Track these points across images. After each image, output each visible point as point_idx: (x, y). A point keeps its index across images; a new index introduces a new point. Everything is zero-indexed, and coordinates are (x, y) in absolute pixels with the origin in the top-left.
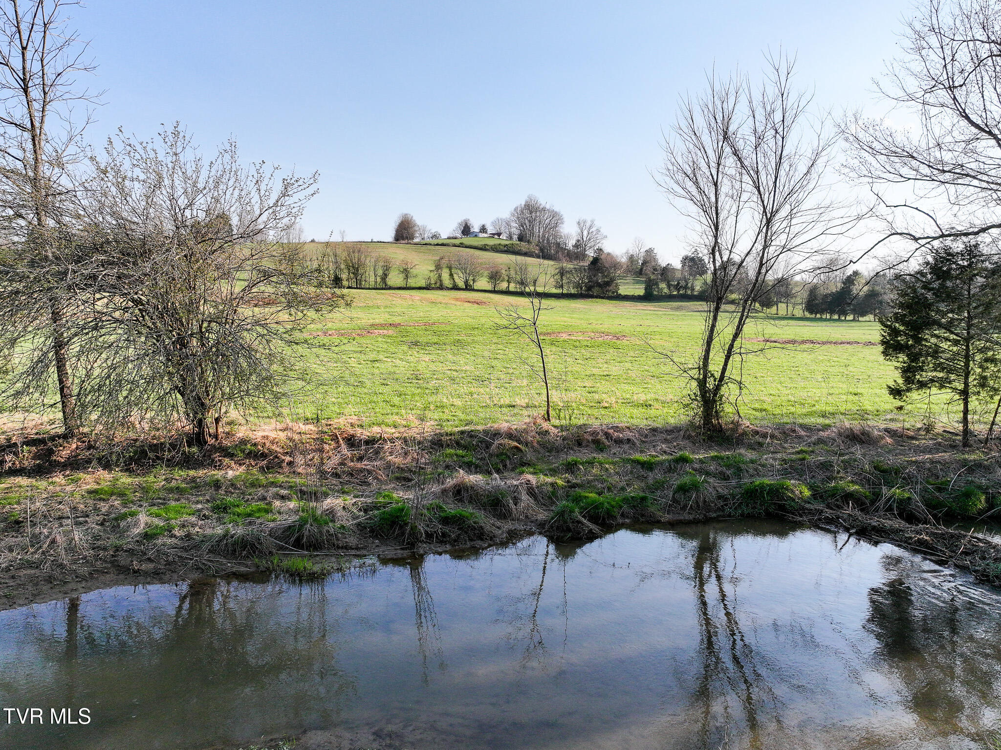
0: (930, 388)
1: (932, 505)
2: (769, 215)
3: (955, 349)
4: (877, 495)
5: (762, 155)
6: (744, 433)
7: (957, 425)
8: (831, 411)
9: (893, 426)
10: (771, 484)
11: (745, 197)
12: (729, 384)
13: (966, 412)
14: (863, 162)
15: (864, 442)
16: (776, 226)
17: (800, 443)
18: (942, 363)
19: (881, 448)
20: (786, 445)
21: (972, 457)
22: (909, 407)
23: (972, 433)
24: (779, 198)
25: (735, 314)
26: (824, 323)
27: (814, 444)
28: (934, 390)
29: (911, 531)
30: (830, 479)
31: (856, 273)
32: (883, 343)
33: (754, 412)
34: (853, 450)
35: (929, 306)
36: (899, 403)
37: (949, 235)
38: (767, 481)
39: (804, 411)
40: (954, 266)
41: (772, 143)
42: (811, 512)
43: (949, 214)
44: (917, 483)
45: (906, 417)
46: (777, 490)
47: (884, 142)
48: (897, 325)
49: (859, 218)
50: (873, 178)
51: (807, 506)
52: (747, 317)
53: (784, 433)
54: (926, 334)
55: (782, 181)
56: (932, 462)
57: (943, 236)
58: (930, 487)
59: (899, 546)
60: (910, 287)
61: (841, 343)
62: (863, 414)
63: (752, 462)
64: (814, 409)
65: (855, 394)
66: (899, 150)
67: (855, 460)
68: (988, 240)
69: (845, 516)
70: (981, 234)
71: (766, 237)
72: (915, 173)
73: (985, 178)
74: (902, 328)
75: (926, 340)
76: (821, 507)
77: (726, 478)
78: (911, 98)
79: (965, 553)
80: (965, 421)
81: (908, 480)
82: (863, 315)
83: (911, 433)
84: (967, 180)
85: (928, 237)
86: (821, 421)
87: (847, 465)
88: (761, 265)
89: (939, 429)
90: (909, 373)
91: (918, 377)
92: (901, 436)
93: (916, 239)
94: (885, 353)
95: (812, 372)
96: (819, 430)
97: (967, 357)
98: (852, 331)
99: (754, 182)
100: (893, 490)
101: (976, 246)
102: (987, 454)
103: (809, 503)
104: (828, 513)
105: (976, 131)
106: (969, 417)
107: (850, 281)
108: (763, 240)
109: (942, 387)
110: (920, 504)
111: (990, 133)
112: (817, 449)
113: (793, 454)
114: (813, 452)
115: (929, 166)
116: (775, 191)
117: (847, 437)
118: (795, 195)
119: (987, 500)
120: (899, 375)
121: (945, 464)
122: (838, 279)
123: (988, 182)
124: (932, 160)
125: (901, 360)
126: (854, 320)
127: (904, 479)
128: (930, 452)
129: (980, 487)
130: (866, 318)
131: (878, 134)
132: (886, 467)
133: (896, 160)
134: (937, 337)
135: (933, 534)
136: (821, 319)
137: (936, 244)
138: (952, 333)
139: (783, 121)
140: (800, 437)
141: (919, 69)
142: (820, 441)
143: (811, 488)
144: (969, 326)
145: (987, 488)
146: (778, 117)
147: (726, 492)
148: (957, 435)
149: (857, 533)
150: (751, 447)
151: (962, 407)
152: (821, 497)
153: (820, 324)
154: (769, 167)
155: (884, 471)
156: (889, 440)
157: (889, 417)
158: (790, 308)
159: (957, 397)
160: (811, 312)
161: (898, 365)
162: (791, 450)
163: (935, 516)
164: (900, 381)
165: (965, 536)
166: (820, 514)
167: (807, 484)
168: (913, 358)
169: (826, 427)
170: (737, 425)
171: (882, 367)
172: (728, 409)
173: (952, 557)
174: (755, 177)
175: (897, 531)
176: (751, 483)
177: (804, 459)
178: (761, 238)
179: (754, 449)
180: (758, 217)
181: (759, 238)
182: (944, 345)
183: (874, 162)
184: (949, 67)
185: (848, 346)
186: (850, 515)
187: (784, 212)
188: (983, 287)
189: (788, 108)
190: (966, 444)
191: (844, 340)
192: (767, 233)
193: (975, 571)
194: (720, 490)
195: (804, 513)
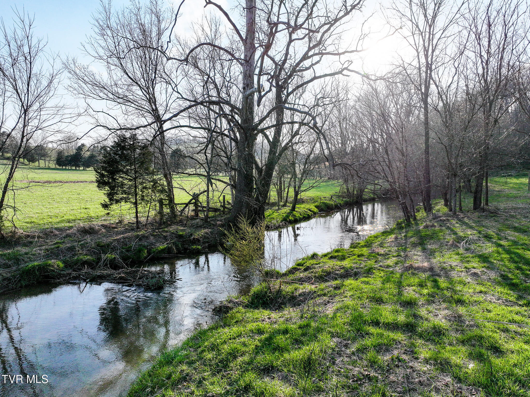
0: (121, 202)
1: (125, 259)
2: (25, 107)
3: (130, 183)
4: (99, 259)
5: (18, 70)
6: (20, 237)
7: (133, 219)
8: (73, 219)
9: (105, 223)
10: (40, 265)
11: (8, 94)
12: (7, 209)
13: (137, 212)
14: (81, 87)
15: (91, 233)
16: (31, 114)
17: (56, 239)
18: (125, 190)
19: (100, 235)
20: (47, 241)
21: (141, 233)
22: (112, 213)
23: (140, 222)
24: (31, 98)
25: (7, 166)
26: (68, 172)
27: (64, 238)
28: (123, 203)
29: (116, 274)
30: (74, 255)
31: (83, 145)
32: (97, 181)
33: (26, 224)
34: (86, 238)
35: (117, 162)
36: (107, 212)
37: (124, 129)
38: (36, 263)
39: (58, 220)
40: (127, 144)
41: (23, 65)
42: (64, 276)
43: (123, 119)
44: (117, 250)
45: (111, 218)
46: (43, 267)
47: (90, 78)
48: (103, 172)
49: (79, 115)
50: (86, 96)
51: (62, 272)
52: (16, 168)
53: (46, 234)
54: (117, 176)
55: (33, 88)
56: (124, 238)
57: (121, 129)
58: (124, 250)
59: (111, 282)
60: (108, 153)
61: (77, 182)
62: (90, 219)
63: (26, 254)
64: (63, 218)
65: (86, 209)
66: (98, 83)
67: (87, 243)
68: (140, 133)
69: (84, 274)
70: (137, 130)
71: (25, 120)
72: (106, 96)
73: (137, 104)
74: (106, 174)
75: (117, 179)
76: (70, 271)
77: (9, 266)
78: (101, 58)
79: (140, 278)
80: (137, 217)
81: (114, 249)
82: (88, 167)
83: (114, 226)
84: (129, 104)
85: (114, 129)
86: (67, 224)
87: (83, 246)
88: (23, 137)
89: (126, 222)
90: (110, 196)
91: (115, 198)
92: (109, 228)
93: (110, 129)
94: (98, 187)
95: (62, 198)
96: (67, 230)
97: (136, 187)
98: (82, 176)
99: (13, 87)
100: (107, 255)
101: (135, 135)
102: (146, 231)
103: (63, 271)
104: (74, 274)
105: (131, 81)
106: (138, 215)
107: (80, 149)
108: (23, 122)
109: (126, 202)
110: (120, 260)
111: (137, 83)
112: (66, 240)
113: (52, 245)
114: (64, 242)
115: (112, 94)
116: (28, 94)
117: (82, 231)
118: (42, 98)
119: (148, 252)
120: (106, 197)
121: (129, 238)
122: (73, 148)
123: (138, 106)
124: (114, 91)
125: (106, 189)
126: (84, 170)
127: (112, 248)
128: (123, 234)
129: (144, 247)
130: (89, 169)
131: (87, 74)
132: (103, 244)
133: (97, 88)
134: (122, 178)
135: (126, 273)
136: (66, 169)
137: (118, 132)
138: (129, 176)
139: (30, 53)
140: (56, 235)
141: (104, 45)
142: (68, 236)
143: (64, 262)
144: (136, 172)
145: (148, 246)
146: (26, 50)
147: (9, 275)
148: (134, 224)
149: (90, 281)
150: (25, 245)
151: (135, 211)
152: (70, 266)
153: (65, 172)
154: (23, 79)
155: (102, 246)
156: (103, 230)
157: (103, 219)
158: (47, 163)
159: (133, 206)
160: (60, 165)
161: (105, 192)
162: (51, 243)
163: (127, 264)
164: (107, 200)
165: (139, 270)
166: (70, 275)
167: (61, 260)
168: (112, 188)
169: (71, 227)
170: (14, 233)
171: (99, 194)
172: (7, 224)
173: (134, 282)
174: (14, 83)
175: (109, 275)
176: (26, 266)
177: (58, 247)
178: (22, 120)
179: (27, 246)
180: (18, 108)
181: (20, 120)
182: (125, 182)
183: (86, 88)
184: (117, 47)
185: (81, 184)
186: (86, 272)
187: (36, 106)
188: (140, 154)
189: (32, 46)
190: (138, 228)
191: (79, 180)
192: (25, 118)
193: (144, 285)
194: (4, 275)
195: (61, 277)
